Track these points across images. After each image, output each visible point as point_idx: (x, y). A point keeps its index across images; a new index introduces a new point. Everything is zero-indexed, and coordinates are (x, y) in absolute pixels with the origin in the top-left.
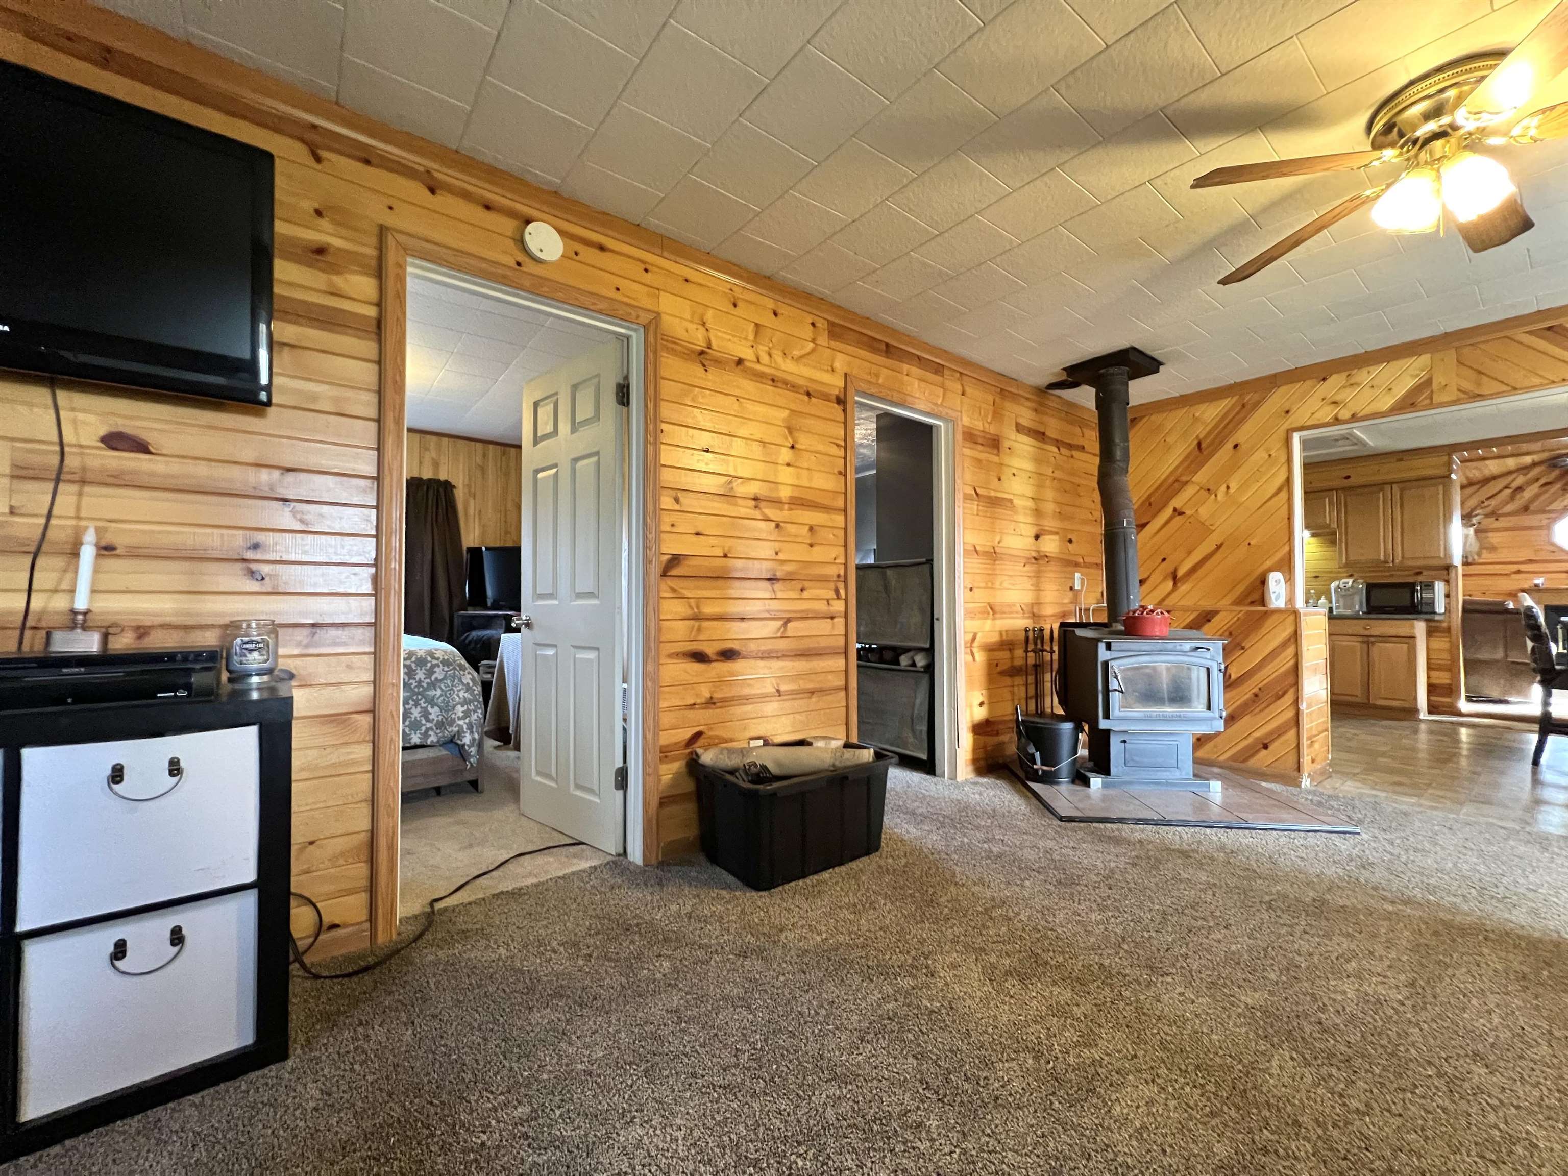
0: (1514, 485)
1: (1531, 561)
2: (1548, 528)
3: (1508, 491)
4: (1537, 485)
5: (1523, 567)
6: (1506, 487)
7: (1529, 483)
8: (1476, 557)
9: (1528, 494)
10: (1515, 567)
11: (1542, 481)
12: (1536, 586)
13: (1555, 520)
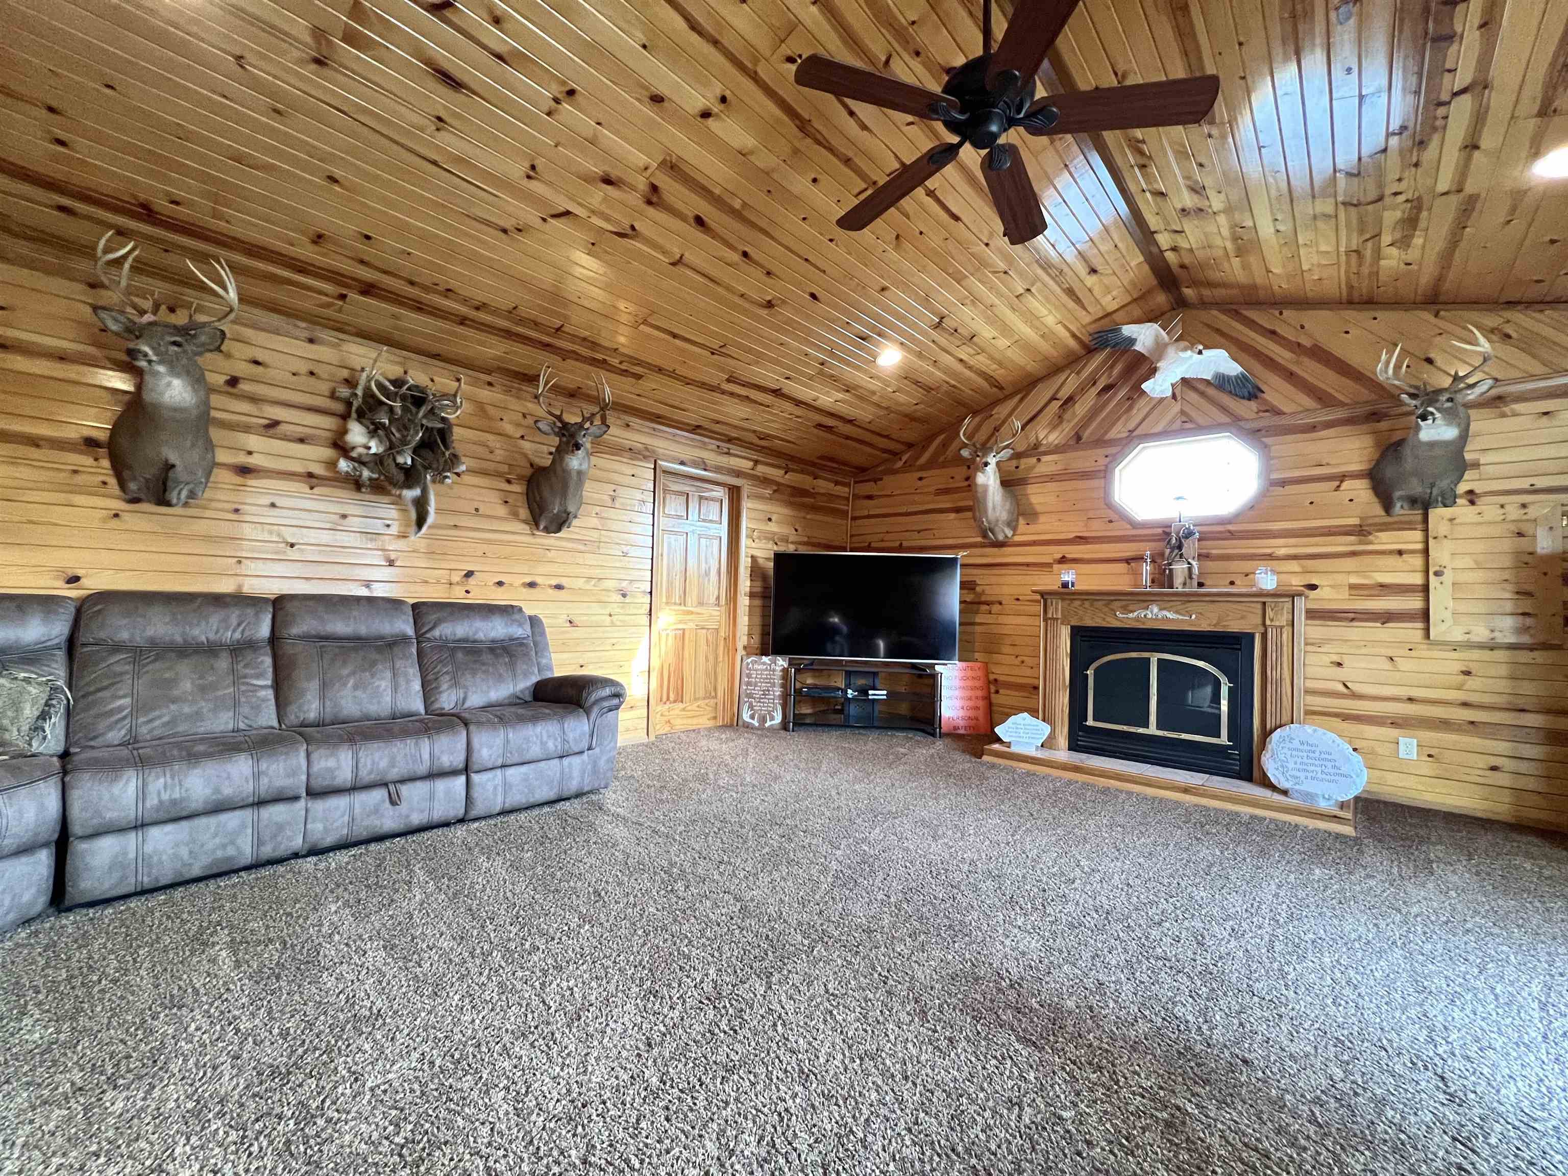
0: (1064, 394)
1: (1080, 540)
2: (1105, 474)
3: (1056, 405)
4: (1094, 391)
5: (1073, 551)
6: (1054, 398)
7: (1082, 389)
8: (1009, 533)
9: (1081, 408)
10: (1057, 552)
11: (1101, 385)
12: (1065, 585)
13: (1114, 460)
